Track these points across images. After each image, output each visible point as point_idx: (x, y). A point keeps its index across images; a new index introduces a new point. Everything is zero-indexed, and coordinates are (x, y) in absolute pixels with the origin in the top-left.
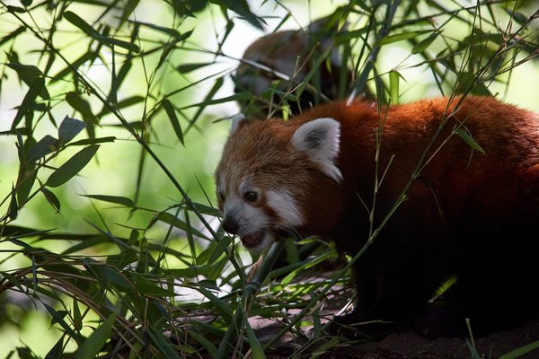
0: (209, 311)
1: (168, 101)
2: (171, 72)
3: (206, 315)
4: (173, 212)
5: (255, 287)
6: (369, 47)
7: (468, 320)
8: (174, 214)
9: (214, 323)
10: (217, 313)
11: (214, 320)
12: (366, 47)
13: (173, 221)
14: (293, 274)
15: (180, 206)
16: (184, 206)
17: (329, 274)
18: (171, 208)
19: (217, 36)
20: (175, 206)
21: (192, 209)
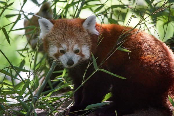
0: (19, 106)
1: (4, 28)
2: (3, 17)
3: (18, 108)
4: (6, 70)
5: (37, 98)
6: (78, 10)
7: (116, 111)
8: (7, 70)
9: (21, 111)
10: (22, 107)
11: (21, 110)
12: (77, 10)
13: (6, 73)
14: (50, 94)
15: (9, 67)
16: (10, 67)
17: (64, 93)
18: (5, 68)
19: (21, 5)
20: (7, 67)
21: (13, 69)
